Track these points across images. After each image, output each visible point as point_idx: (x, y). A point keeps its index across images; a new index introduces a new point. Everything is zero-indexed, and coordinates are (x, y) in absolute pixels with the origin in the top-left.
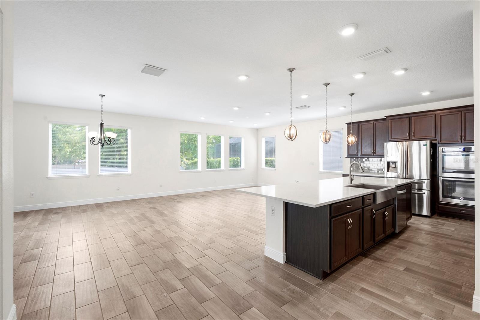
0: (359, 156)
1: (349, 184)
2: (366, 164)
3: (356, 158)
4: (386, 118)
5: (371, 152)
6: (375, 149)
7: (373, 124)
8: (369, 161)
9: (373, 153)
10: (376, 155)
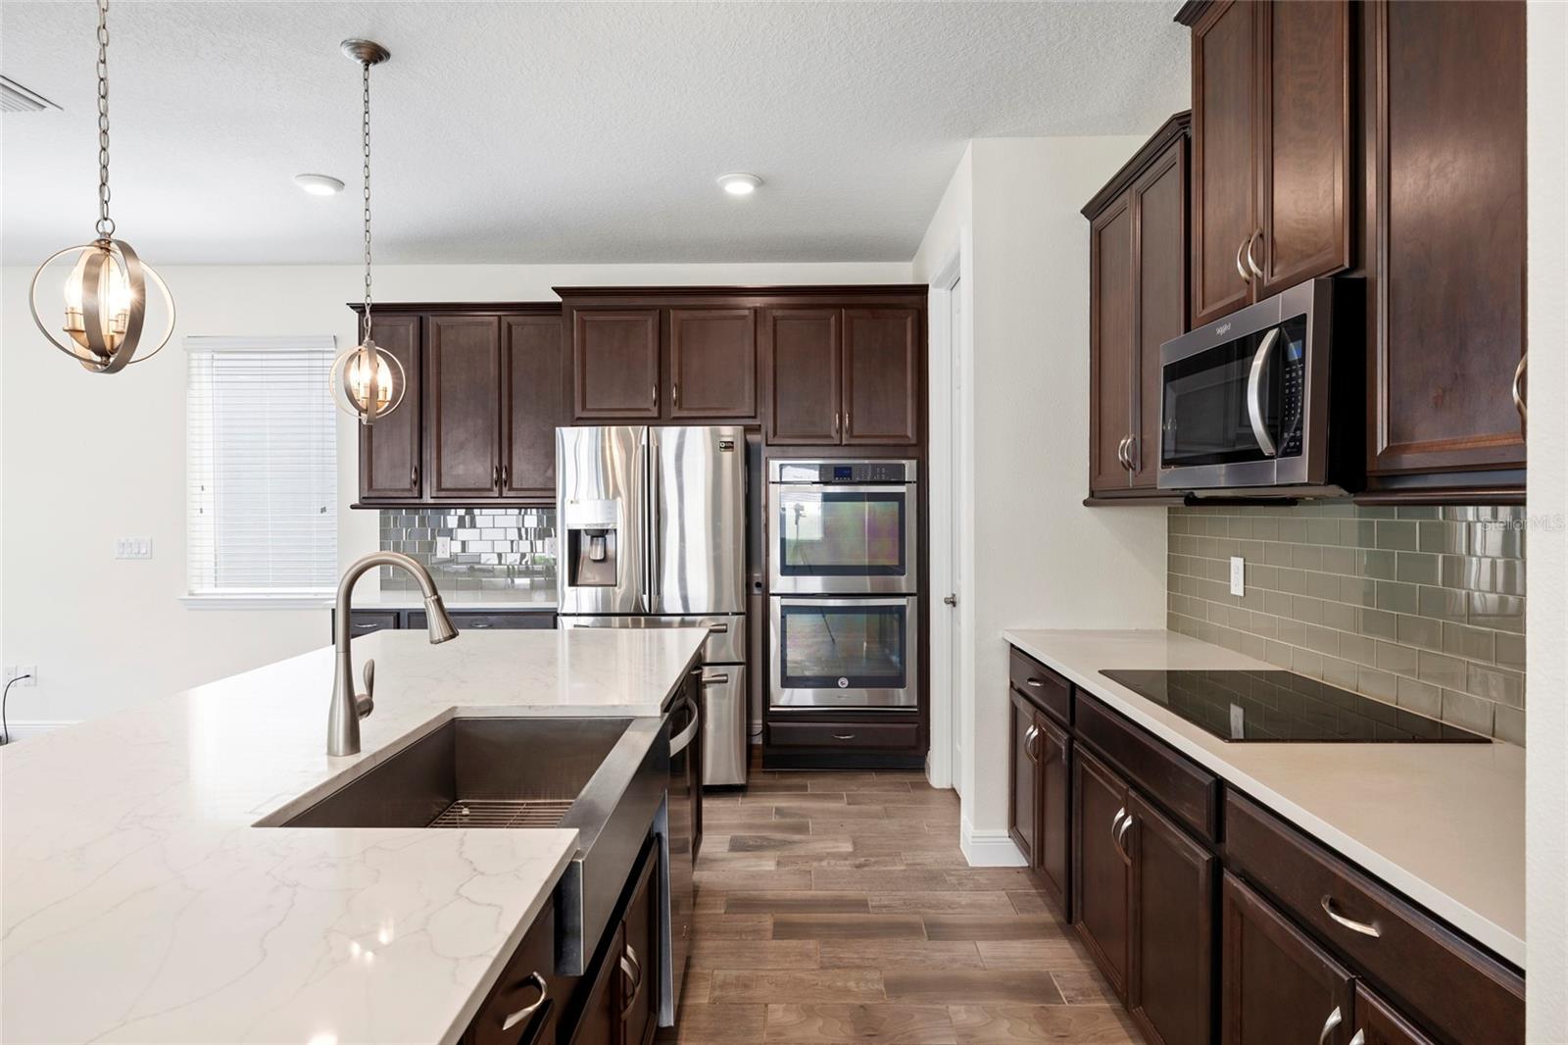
0: (427, 499)
1: (331, 752)
2: (460, 543)
3: (410, 507)
4: (560, 299)
5: (489, 478)
6: (505, 463)
7: (496, 324)
8: (473, 525)
9: (499, 482)
10: (512, 494)
